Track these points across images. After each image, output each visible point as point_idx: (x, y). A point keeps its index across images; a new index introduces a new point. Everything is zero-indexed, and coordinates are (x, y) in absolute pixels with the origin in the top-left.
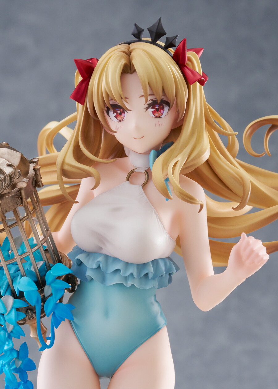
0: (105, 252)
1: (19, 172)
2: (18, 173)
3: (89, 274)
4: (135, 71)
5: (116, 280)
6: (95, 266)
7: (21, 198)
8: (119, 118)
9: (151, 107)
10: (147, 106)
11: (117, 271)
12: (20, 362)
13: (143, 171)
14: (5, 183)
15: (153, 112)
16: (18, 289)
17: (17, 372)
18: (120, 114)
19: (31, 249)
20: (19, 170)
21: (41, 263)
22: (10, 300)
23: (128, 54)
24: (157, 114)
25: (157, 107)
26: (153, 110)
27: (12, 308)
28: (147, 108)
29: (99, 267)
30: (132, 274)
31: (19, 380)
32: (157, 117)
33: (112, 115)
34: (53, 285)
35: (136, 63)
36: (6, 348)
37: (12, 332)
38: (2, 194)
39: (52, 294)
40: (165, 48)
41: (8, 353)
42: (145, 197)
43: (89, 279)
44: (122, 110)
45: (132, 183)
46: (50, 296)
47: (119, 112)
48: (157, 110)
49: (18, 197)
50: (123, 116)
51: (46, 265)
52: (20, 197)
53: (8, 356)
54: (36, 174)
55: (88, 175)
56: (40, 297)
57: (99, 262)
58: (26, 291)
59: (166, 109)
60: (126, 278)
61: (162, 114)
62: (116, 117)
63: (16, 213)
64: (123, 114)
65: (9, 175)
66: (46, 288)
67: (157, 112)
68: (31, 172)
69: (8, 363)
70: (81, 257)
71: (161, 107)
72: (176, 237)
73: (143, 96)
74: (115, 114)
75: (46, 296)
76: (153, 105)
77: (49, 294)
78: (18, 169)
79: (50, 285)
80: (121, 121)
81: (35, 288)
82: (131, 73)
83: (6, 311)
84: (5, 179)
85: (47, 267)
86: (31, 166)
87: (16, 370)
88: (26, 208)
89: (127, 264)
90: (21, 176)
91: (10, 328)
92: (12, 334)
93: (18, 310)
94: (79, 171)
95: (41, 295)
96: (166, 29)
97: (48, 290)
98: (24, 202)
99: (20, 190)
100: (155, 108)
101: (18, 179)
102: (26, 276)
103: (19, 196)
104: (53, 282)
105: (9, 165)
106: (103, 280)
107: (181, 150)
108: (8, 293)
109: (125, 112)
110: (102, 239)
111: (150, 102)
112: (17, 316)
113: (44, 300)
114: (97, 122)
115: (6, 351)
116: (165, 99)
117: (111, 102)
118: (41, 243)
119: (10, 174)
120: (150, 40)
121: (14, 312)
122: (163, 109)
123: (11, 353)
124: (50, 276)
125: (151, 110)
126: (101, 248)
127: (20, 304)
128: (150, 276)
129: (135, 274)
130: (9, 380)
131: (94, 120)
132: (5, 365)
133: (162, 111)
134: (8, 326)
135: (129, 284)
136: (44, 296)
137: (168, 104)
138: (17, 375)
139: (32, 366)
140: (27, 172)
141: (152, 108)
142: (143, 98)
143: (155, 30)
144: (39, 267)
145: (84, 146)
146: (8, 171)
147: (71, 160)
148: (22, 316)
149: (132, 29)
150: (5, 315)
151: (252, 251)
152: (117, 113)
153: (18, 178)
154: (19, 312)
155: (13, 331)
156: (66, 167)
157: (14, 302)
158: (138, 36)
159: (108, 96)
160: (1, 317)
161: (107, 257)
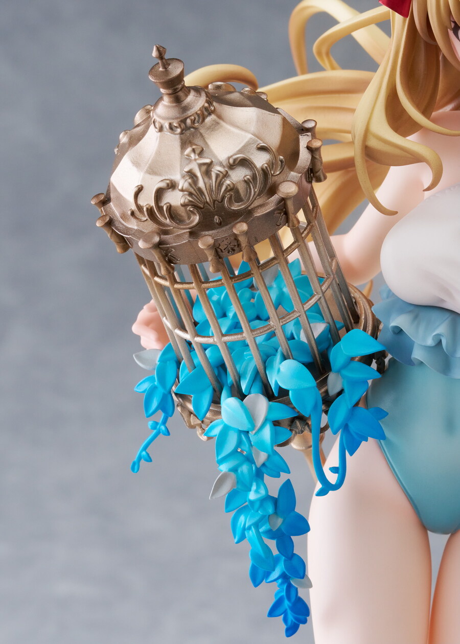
1: (281, 161)
2: (280, 163)
3: (417, 354)
6: (430, 342)
7: (286, 214)
12: (280, 521)
14: (255, 187)
16: (276, 383)
17: (273, 538)
19: (303, 305)
20: (281, 157)
21: (319, 328)
22: (262, 405)
27: (266, 420)
29: (439, 344)
31: (275, 552)
34: (344, 372)
36: (252, 496)
37: (264, 465)
38: (249, 208)
39: (342, 389)
41: (258, 505)
43: (415, 363)
46: (341, 393)
49: (279, 212)
51: (330, 331)
52: (284, 210)
53: (257, 511)
54: (313, 158)
55: (416, 159)
57: (438, 335)
63: (276, 242)
65: (263, 169)
66: (332, 377)
68: (304, 157)
69: (257, 525)
70: (402, 322)
75: (333, 391)
77: (338, 390)
78: (280, 154)
79: (338, 372)
81: (309, 381)
83: (254, 427)
84: (254, 177)
85: (333, 337)
86: (304, 141)
87: (271, 534)
88: (296, 231)
90: (285, 168)
91: (261, 458)
92: (264, 470)
93: (276, 423)
94: (397, 152)
95: (320, 390)
97: (334, 383)
98: (292, 221)
101: (280, 175)
102: (293, 359)
103: (282, 210)
104: (345, 366)
105: (262, 149)
106: (446, 367)
108: (257, 387)
112: (275, 435)
113: (328, 401)
114: (432, 49)
115: (252, 503)
118: (321, 289)
119: (265, 168)
121: (268, 428)
123: (261, 506)
124: (340, 354)
127: (281, 412)
130: (257, 557)
131: (426, 43)
132: (249, 528)
134: (258, 455)
136: (327, 392)
138: (272, 544)
139: (302, 527)
140: (295, 155)
144: (316, 335)
145: (408, 99)
146: (261, 160)
147: (383, 130)
148: (284, 434)
150: (251, 434)
153: (280, 173)
154: (278, 428)
155: (267, 464)
156: (373, 143)
157: (270, 409)
160: (243, 437)
161: (456, 320)
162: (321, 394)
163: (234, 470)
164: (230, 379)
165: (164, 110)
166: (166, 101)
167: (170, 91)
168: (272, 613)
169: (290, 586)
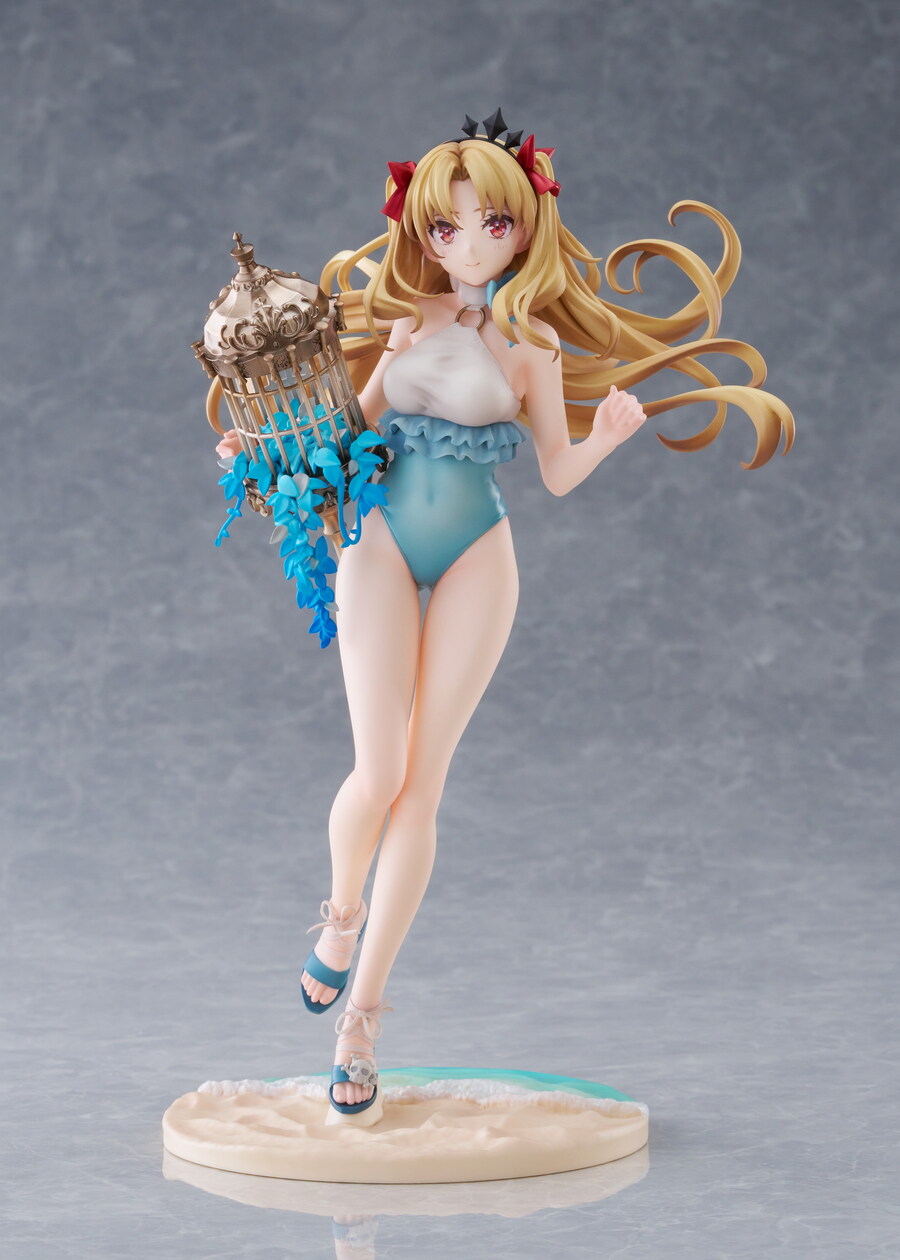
0: (429, 413)
1: (317, 310)
3: (409, 443)
4: (468, 176)
5: (446, 450)
6: (416, 433)
7: (321, 344)
8: (447, 239)
9: (489, 224)
10: (484, 223)
11: (447, 438)
12: (317, 562)
13: (478, 309)
14: (300, 324)
15: (492, 232)
16: (314, 465)
17: (312, 576)
18: (448, 234)
19: (332, 412)
20: (317, 308)
21: (343, 432)
22: (305, 480)
23: (459, 155)
24: (496, 234)
25: (497, 225)
26: (492, 228)
27: (308, 489)
28: (484, 226)
29: (423, 434)
30: (466, 442)
31: (316, 587)
32: (498, 238)
33: (437, 235)
34: (360, 459)
35: (470, 166)
36: (298, 542)
37: (306, 521)
38: (297, 337)
39: (359, 471)
40: (506, 148)
41: (301, 550)
42: (482, 343)
43: (408, 450)
44: (450, 228)
45: (463, 325)
46: (355, 475)
47: (447, 231)
48: (498, 229)
49: (316, 342)
50: (451, 236)
51: (350, 434)
53: (302, 554)
54: (338, 313)
55: (407, 313)
56: (345, 475)
57: (422, 427)
58: (325, 467)
59: (509, 226)
60: (458, 449)
61: (504, 234)
62: (442, 238)
63: (313, 362)
64: (452, 234)
65: (305, 313)
66: (351, 464)
67: (497, 232)
68: (332, 310)
69: (302, 564)
70: (398, 422)
71: (502, 224)
72: (521, 397)
73: (479, 209)
74: (441, 234)
75: (351, 473)
76: (491, 221)
77: (355, 471)
78: (315, 306)
79: (356, 459)
80: (449, 243)
81: (337, 462)
82: (463, 180)
83: (299, 494)
84: (300, 318)
85: (353, 437)
86: (332, 303)
87: (312, 573)
88: (326, 357)
89: (460, 427)
90: (319, 315)
91: (304, 516)
92: (306, 525)
93: (314, 491)
94: (393, 308)
95: (344, 472)
96: (507, 122)
97: (353, 466)
98: (324, 350)
99: (320, 332)
100: (494, 226)
102: (325, 448)
103: (318, 341)
104: (360, 455)
105: (304, 300)
106: (428, 451)
107: (530, 280)
108: (301, 470)
109: (455, 231)
110: (426, 395)
111: (489, 217)
112: (313, 499)
113: (348, 479)
115: (298, 547)
117: (436, 218)
119: (307, 313)
120: (487, 137)
121: (309, 493)
122: (505, 227)
123: (305, 550)
124: (355, 449)
125: (489, 228)
126: (425, 408)
127: (317, 483)
128: (490, 445)
129: (470, 443)
130: (302, 585)
131: (412, 241)
132: (297, 566)
133: (503, 230)
134: (302, 513)
135: (463, 454)
136: (348, 474)
137: (511, 220)
138: (313, 580)
139: (332, 567)
140: (326, 312)
141: (490, 226)
142: (480, 213)
143: (492, 124)
144: (341, 436)
145: (401, 278)
146: (304, 307)
147: (383, 295)
148: (320, 500)
149: (462, 123)
150: (298, 499)
151: (625, 409)
152: (444, 232)
153: (317, 317)
154: (316, 495)
155: (308, 520)
156: (377, 304)
157: (310, 482)
158: (471, 131)
159: (433, 209)
160: (292, 502)
161: (433, 420)
163: (287, 524)
164: (284, 465)
165: (241, 276)
166: (242, 270)
167: (243, 263)
168: (311, 631)
169: (324, 611)
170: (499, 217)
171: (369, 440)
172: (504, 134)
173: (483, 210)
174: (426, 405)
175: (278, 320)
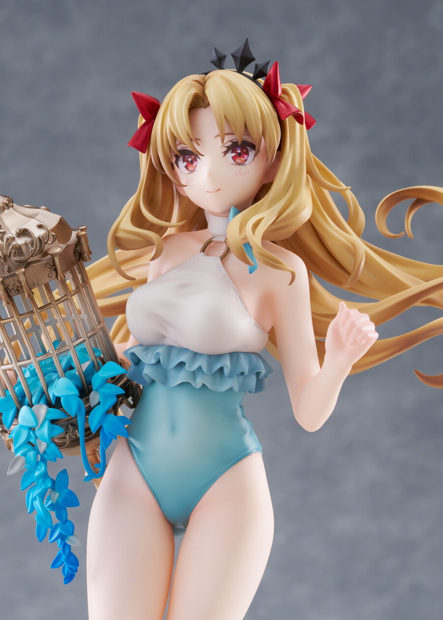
0: (168, 342)
1: (53, 236)
2: (52, 237)
3: (147, 371)
4: (209, 104)
5: (181, 377)
6: (153, 361)
7: (56, 270)
8: (191, 168)
9: (231, 151)
10: (225, 149)
11: (181, 365)
12: (57, 495)
13: (223, 240)
14: (32, 247)
15: (234, 158)
16: (54, 395)
17: (53, 510)
18: (192, 162)
19: (72, 342)
20: (54, 234)
21: (87, 364)
22: (44, 410)
23: (203, 84)
24: (238, 161)
25: (239, 151)
26: (235, 154)
27: (45, 419)
28: (226, 153)
29: (159, 362)
30: (200, 368)
31: (56, 521)
32: (239, 164)
33: (182, 164)
34: (100, 390)
36: (37, 473)
37: (45, 452)
38: (28, 261)
39: (99, 403)
40: (254, 79)
41: (41, 481)
42: (224, 270)
43: (148, 381)
44: (193, 157)
45: (207, 255)
46: (97, 405)
47: (190, 160)
48: (239, 155)
49: (51, 267)
50: (194, 165)
51: (94, 365)
52: (54, 267)
53: (41, 486)
55: (147, 241)
56: (84, 408)
57: (158, 353)
58: (62, 396)
59: (252, 153)
60: (194, 374)
61: (246, 160)
62: (186, 167)
63: (48, 289)
64: (195, 162)
65: (39, 238)
66: (93, 395)
67: (239, 158)
68: (73, 239)
70: (137, 351)
71: (244, 151)
73: (218, 136)
74: (185, 163)
75: (92, 405)
76: (233, 147)
77: (96, 402)
78: (52, 232)
79: (97, 390)
80: (192, 171)
81: (75, 391)
82: (205, 107)
83: (37, 424)
84: (32, 243)
85: (95, 368)
86: (74, 234)
87: (53, 507)
88: (64, 285)
89: (196, 355)
90: (56, 240)
91: (42, 447)
92: (45, 456)
93: (53, 422)
94: (135, 237)
95: (85, 405)
97: (94, 398)
98: (60, 275)
99: (53, 256)
100: (236, 152)
101: (52, 244)
102: (65, 377)
103: (53, 266)
104: (101, 386)
105: (40, 227)
106: (165, 380)
107: (271, 204)
108: (42, 401)
109: (198, 159)
110: (163, 322)
111: (230, 144)
112: (50, 431)
113: (89, 411)
114: (165, 176)
115: (37, 478)
116: (249, 140)
117: (179, 148)
118: (87, 336)
119: (40, 237)
121: (47, 424)
122: (247, 153)
123: (44, 481)
124: (97, 379)
125: (231, 155)
126: (164, 337)
127: (55, 414)
128: (226, 371)
129: (205, 368)
130: (40, 518)
132: (36, 498)
133: (245, 156)
134: (40, 444)
135: (199, 382)
136: (90, 406)
137: (253, 147)
138: (53, 514)
141: (232, 153)
143: (239, 55)
144: (84, 369)
145: (146, 208)
146: (38, 233)
147: (127, 226)
148: (59, 430)
150: (37, 429)
151: (353, 325)
152: (187, 161)
153: (52, 243)
154: (54, 426)
155: (47, 451)
156: (121, 234)
157: (48, 413)
159: (174, 138)
160: (31, 433)
161: (170, 348)
162: (86, 408)
163: (25, 455)
168: (53, 565)
169: (65, 545)
170: (239, 143)
171: (110, 370)
172: (252, 66)
173: (222, 136)
174: (164, 333)
175: (9, 245)
